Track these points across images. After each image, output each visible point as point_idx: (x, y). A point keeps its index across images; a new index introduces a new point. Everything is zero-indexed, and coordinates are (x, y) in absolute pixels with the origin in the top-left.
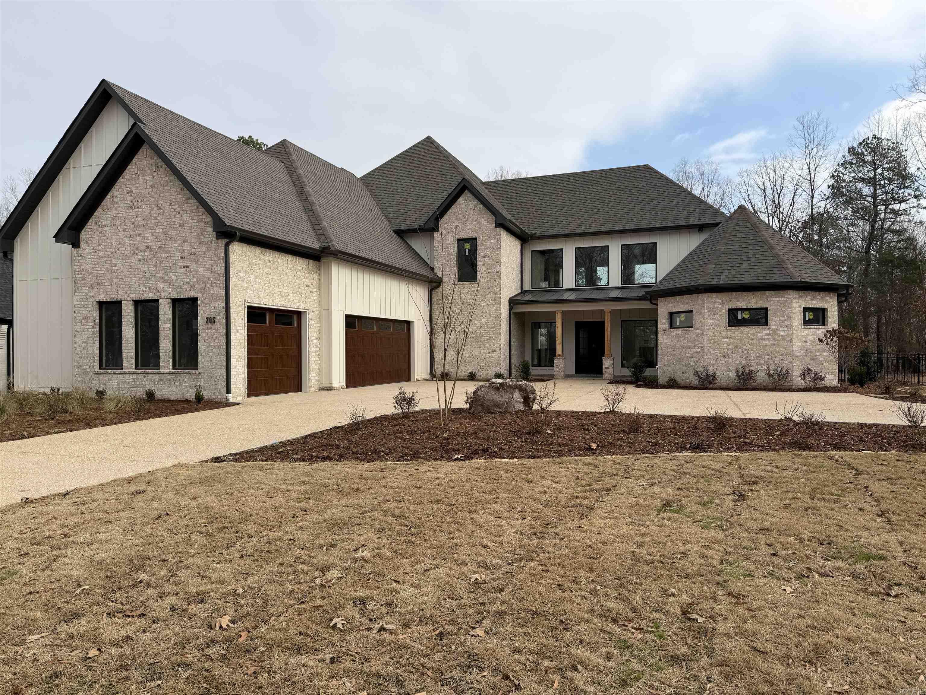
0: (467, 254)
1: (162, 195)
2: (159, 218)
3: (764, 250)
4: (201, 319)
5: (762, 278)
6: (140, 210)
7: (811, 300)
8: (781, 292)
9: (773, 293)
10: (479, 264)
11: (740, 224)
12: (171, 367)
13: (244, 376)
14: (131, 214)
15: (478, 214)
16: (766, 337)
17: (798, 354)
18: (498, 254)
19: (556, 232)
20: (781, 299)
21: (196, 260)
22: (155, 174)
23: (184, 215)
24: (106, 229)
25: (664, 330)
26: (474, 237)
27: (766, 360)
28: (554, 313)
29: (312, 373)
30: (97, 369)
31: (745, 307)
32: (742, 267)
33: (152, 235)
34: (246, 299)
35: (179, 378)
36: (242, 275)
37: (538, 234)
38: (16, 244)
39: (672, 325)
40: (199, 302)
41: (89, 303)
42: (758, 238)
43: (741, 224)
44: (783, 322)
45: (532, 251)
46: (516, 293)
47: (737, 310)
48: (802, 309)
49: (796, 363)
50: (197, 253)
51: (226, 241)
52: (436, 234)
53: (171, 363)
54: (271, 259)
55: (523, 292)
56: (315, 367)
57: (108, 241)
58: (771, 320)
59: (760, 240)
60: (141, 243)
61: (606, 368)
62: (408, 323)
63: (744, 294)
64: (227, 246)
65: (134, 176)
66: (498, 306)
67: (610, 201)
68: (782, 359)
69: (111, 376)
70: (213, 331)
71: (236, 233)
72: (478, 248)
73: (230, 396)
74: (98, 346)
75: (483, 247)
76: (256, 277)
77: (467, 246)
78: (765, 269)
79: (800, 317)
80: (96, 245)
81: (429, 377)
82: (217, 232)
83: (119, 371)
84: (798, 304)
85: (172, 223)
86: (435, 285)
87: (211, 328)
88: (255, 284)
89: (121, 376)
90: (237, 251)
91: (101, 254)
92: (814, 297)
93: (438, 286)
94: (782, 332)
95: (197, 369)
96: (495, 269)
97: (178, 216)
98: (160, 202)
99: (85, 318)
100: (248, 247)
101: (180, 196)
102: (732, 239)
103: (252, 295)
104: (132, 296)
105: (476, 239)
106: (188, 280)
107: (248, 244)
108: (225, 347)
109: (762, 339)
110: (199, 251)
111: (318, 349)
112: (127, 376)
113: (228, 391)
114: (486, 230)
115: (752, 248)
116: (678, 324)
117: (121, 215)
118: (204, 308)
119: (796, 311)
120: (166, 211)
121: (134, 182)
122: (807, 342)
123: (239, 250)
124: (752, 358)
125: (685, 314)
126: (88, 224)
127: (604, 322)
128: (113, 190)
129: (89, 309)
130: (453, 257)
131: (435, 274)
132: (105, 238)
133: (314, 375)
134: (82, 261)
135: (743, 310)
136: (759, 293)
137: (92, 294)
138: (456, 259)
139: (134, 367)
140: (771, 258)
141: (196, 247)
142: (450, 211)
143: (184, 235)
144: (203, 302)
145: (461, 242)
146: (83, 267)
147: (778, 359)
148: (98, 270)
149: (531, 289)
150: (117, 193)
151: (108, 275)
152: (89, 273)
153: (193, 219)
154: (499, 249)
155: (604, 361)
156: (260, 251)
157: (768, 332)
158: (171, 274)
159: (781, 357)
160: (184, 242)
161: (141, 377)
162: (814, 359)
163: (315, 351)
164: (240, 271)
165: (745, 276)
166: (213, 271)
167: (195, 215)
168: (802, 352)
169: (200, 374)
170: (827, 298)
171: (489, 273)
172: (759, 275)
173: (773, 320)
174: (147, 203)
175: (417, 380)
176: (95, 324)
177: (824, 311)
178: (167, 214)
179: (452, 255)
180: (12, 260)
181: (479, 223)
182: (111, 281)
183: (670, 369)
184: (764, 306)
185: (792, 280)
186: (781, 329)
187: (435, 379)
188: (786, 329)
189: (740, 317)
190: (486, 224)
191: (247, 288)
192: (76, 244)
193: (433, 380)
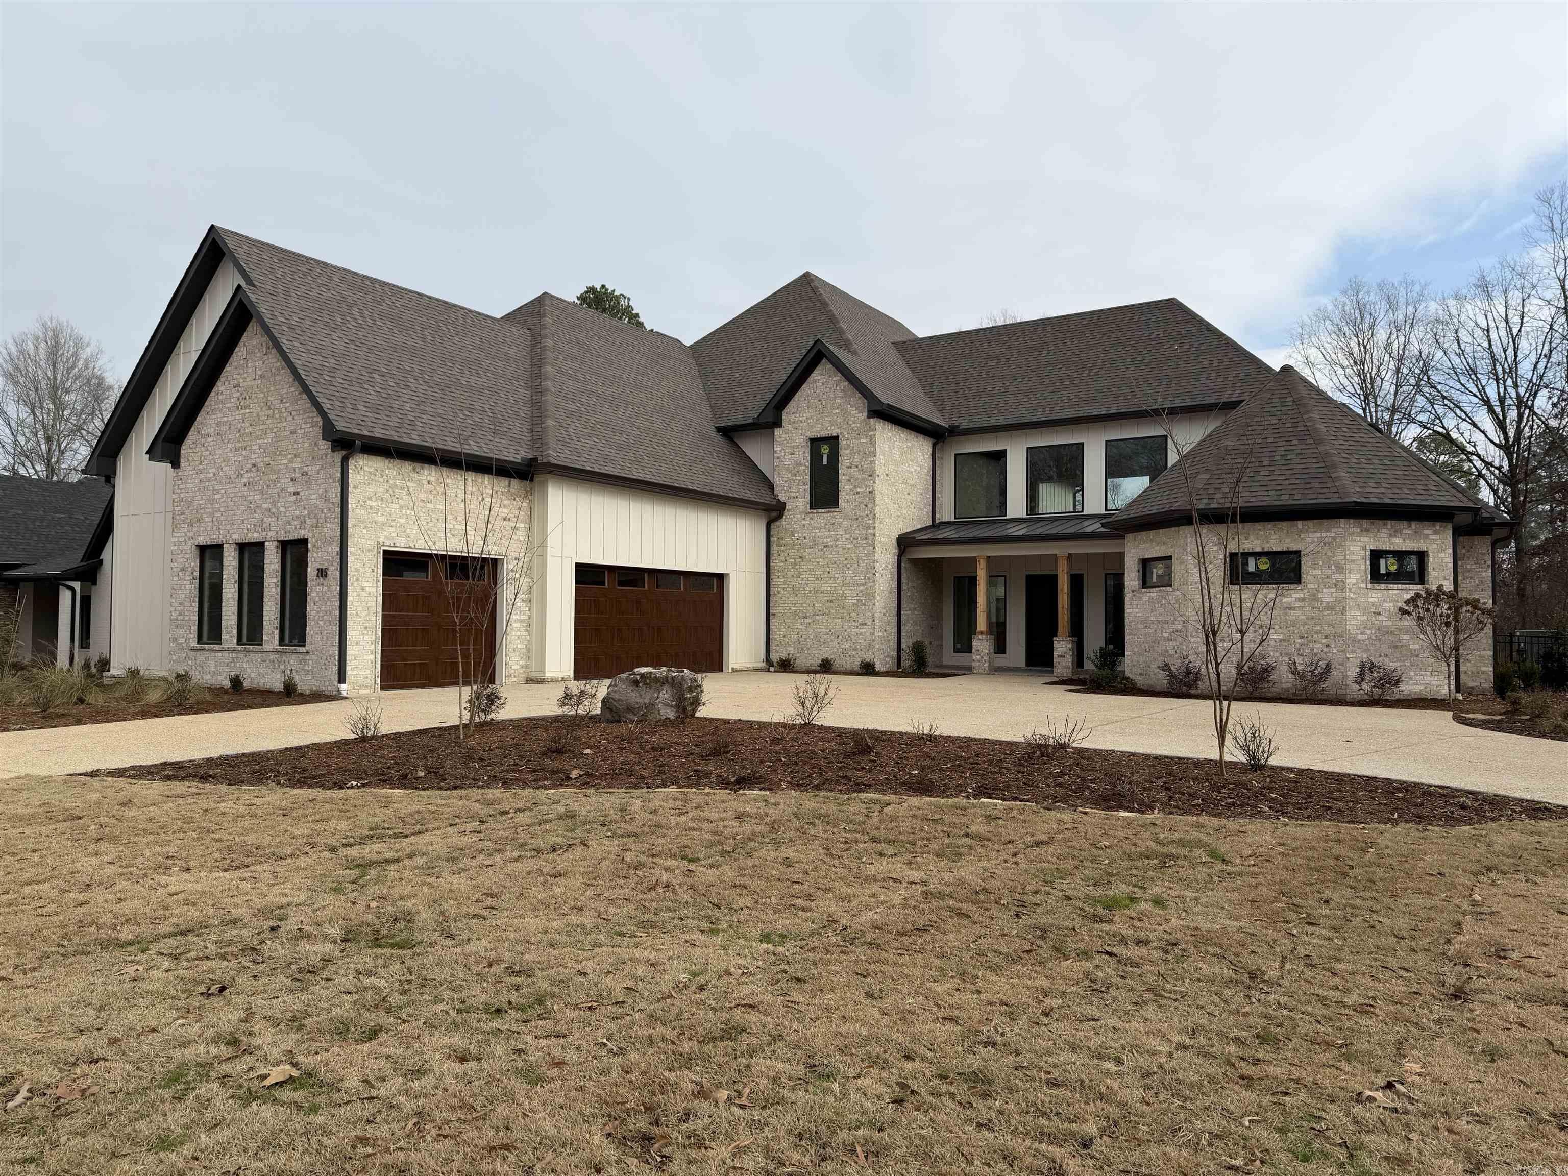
0: (825, 462)
1: (272, 389)
2: (268, 422)
3: (1303, 446)
4: (311, 571)
5: (1287, 497)
6: (247, 411)
7: (1391, 536)
8: (1326, 522)
9: (1310, 523)
10: (842, 478)
11: (1274, 400)
12: (277, 642)
13: (372, 657)
14: (237, 417)
15: (842, 397)
16: (1298, 604)
17: (1360, 637)
18: (871, 462)
19: (993, 422)
20: (1324, 535)
21: (308, 483)
22: (266, 357)
23: (296, 418)
24: (210, 439)
25: (1133, 591)
26: (835, 434)
27: (1298, 646)
28: (973, 561)
29: (511, 655)
30: (194, 643)
31: (1258, 550)
32: (1256, 479)
33: (260, 448)
34: (381, 540)
35: (284, 658)
36: (374, 504)
37: (964, 425)
38: (118, 463)
39: (1145, 583)
40: (310, 545)
41: (187, 548)
42: (1299, 424)
43: (1277, 400)
44: (1328, 577)
45: (956, 455)
46: (919, 527)
47: (1246, 555)
48: (1368, 553)
49: (1353, 652)
50: (309, 473)
51: (344, 453)
52: (777, 432)
53: (277, 637)
54: (432, 479)
55: (935, 526)
56: (519, 646)
57: (211, 457)
58: (1307, 574)
59: (1302, 428)
60: (247, 458)
61: (1059, 656)
62: (721, 578)
63: (1258, 526)
64: (345, 461)
65: (242, 362)
66: (871, 548)
67: (1095, 365)
68: (1328, 646)
69: (207, 654)
70: (325, 589)
71: (354, 441)
72: (841, 452)
73: (343, 687)
74: (197, 610)
75: (848, 451)
76: (402, 507)
77: (825, 450)
78: (1298, 481)
79: (1363, 567)
80: (197, 463)
81: (764, 665)
82: (333, 441)
83: (217, 647)
84: (1359, 544)
85: (283, 429)
86: (774, 514)
87: (322, 584)
88: (400, 517)
89: (220, 654)
90: (366, 468)
91: (202, 476)
92: (1396, 531)
93: (780, 516)
94: (1328, 595)
95: (304, 646)
96: (866, 487)
97: (290, 418)
98: (269, 398)
99: (183, 570)
100: (387, 461)
101: (293, 389)
102: (1254, 428)
103: (394, 535)
104: (235, 537)
105: (837, 438)
106: (297, 513)
107: (387, 458)
108: (337, 613)
109: (1290, 609)
110: (312, 470)
111: (526, 617)
112: (226, 654)
113: (342, 679)
114: (854, 422)
115: (1284, 443)
116: (1154, 580)
117: (226, 419)
118: (315, 555)
119: (1354, 558)
120: (276, 411)
121: (242, 371)
122: (1379, 614)
123: (370, 467)
124: (1272, 643)
125: (1163, 562)
126: (190, 433)
127: (1057, 575)
128: (219, 383)
129: (187, 556)
130: (803, 468)
131: (775, 497)
132: (208, 453)
133: (518, 658)
134: (181, 487)
135: (1257, 555)
136: (1285, 523)
137: (191, 534)
138: (808, 471)
139: (235, 641)
140: (1314, 461)
141: (308, 463)
142: (799, 393)
143: (295, 446)
144: (314, 546)
145: (815, 443)
146: (182, 495)
147: (1318, 646)
148: (199, 501)
149: (953, 520)
150: (222, 389)
151: (209, 506)
152: (190, 503)
153: (306, 423)
154: (873, 454)
155: (1056, 645)
156: (411, 468)
157: (1302, 595)
158: (279, 505)
159: (1324, 641)
160: (295, 456)
161: (241, 656)
162: (1396, 647)
163: (521, 621)
164: (370, 499)
165: (1258, 493)
166: (327, 500)
167: (309, 417)
168: (1369, 632)
169: (307, 653)
170: (1426, 532)
171: (858, 493)
172: (1283, 492)
173: (1310, 572)
174: (256, 401)
175: (734, 670)
176: (194, 579)
177: (1421, 556)
178: (277, 416)
179: (801, 465)
180: (114, 487)
181: (845, 413)
182: (212, 515)
183: (1142, 659)
184: (1294, 547)
185: (1339, 500)
186: (1325, 590)
187: (772, 669)
188: (1333, 590)
189: (1251, 568)
190: (854, 412)
191: (383, 524)
192: (176, 464)
193: (769, 671)
